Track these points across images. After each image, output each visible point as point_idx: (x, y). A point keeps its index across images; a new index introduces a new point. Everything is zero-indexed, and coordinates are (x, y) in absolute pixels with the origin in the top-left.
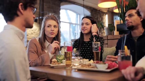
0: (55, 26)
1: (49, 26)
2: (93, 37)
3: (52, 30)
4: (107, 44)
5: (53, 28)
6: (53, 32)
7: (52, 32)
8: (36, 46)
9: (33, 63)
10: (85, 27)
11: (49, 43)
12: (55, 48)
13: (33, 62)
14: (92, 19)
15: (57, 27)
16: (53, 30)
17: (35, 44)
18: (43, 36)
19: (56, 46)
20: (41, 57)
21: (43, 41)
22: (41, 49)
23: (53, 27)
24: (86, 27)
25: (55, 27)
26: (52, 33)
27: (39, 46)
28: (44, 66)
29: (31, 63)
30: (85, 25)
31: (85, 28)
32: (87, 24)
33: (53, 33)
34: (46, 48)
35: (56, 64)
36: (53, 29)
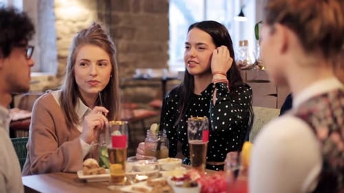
0: (100, 63)
1: (85, 63)
2: (214, 89)
3: (91, 75)
4: (276, 95)
5: (94, 68)
6: (95, 79)
7: (91, 78)
8: (51, 116)
9: (42, 162)
10: (192, 57)
11: (87, 108)
12: (96, 127)
13: (43, 159)
14: (217, 32)
15: (106, 65)
16: (96, 75)
17: (49, 113)
18: (69, 87)
19: (97, 123)
20: (62, 148)
21: (71, 103)
22: (67, 123)
23: (94, 65)
24: (197, 57)
25: (100, 65)
26: (93, 83)
27: (60, 116)
28: (68, 172)
29: (39, 162)
30: (193, 51)
31: (194, 60)
32: (200, 46)
33: (95, 81)
34: (80, 121)
35: (91, 174)
36: (94, 72)
